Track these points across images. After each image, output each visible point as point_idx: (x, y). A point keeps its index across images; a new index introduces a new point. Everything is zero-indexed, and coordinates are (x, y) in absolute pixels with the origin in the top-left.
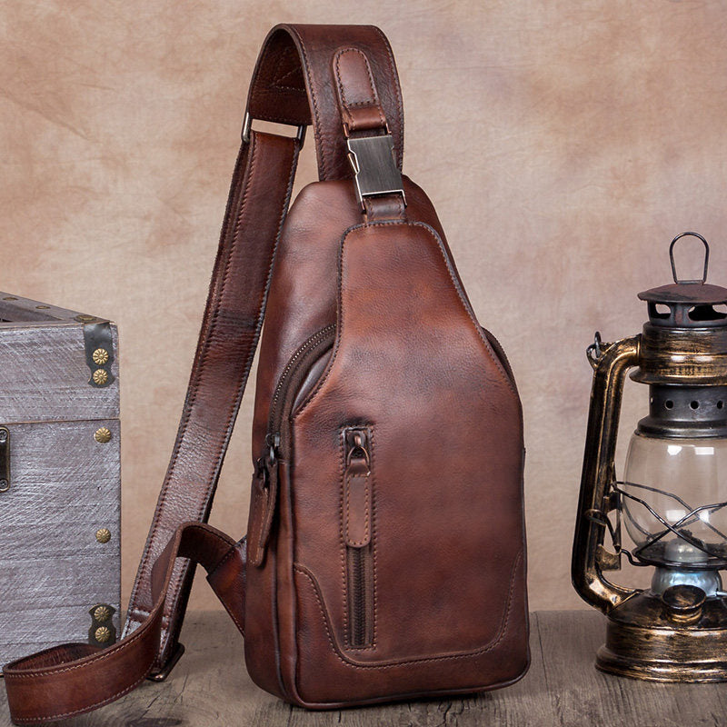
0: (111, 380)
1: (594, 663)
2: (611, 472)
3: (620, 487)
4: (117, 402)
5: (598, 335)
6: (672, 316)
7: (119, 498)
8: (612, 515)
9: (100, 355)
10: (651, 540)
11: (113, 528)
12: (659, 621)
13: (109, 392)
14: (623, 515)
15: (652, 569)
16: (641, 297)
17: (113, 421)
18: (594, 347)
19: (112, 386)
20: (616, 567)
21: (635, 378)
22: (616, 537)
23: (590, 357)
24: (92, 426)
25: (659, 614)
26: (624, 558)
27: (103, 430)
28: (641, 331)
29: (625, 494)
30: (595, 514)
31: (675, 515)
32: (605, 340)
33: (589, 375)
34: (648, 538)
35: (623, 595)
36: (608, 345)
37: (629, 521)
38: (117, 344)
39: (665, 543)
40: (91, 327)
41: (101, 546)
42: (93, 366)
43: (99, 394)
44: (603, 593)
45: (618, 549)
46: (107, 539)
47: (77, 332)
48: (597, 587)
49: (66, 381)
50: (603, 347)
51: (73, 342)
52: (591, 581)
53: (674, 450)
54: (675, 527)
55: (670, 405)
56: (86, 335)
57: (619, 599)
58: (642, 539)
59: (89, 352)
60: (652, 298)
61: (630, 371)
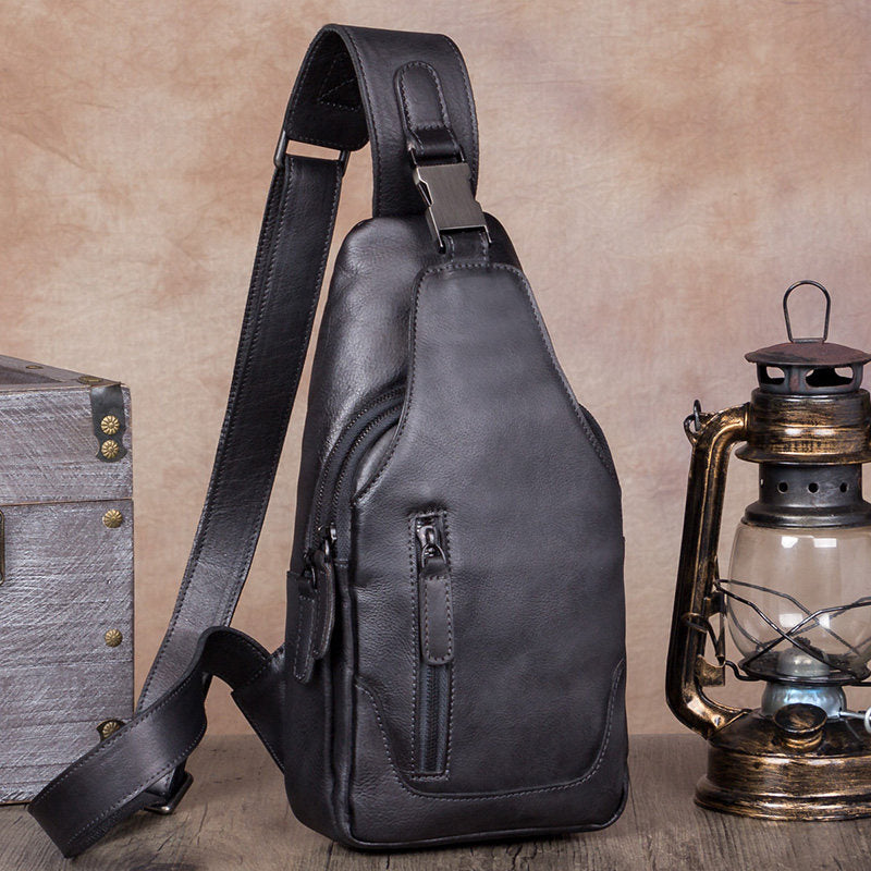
0: (122, 453)
1: (693, 797)
2: (713, 567)
3: (724, 586)
4: (129, 478)
5: (697, 404)
6: (786, 382)
7: (132, 593)
8: (714, 620)
9: (109, 423)
10: (761, 650)
11: (125, 628)
12: (771, 746)
13: (120, 467)
14: (727, 620)
15: (762, 685)
16: (749, 358)
17: (125, 501)
18: (692, 418)
19: (124, 460)
20: (719, 682)
21: (742, 455)
22: (719, 646)
23: (688, 431)
24: (100, 508)
25: (770, 739)
26: (729, 671)
27: (113, 513)
28: (749, 399)
29: (730, 594)
30: (694, 619)
31: (790, 620)
32: (705, 410)
33: (686, 451)
34: (758, 648)
35: (728, 715)
36: (710, 416)
37: (734, 627)
38: (129, 410)
39: (778, 653)
40: (99, 390)
41: (111, 650)
42: (102, 437)
43: (107, 470)
44: (704, 713)
45: (721, 660)
46: (118, 642)
47: (83, 396)
48: (696, 706)
49: (70, 454)
50: (703, 419)
51: (77, 408)
52: (689, 699)
53: (788, 541)
54: (790, 633)
55: (784, 487)
56: (94, 400)
57: (723, 720)
58: (750, 648)
59: (97, 420)
60: (763, 360)
61: (736, 447)
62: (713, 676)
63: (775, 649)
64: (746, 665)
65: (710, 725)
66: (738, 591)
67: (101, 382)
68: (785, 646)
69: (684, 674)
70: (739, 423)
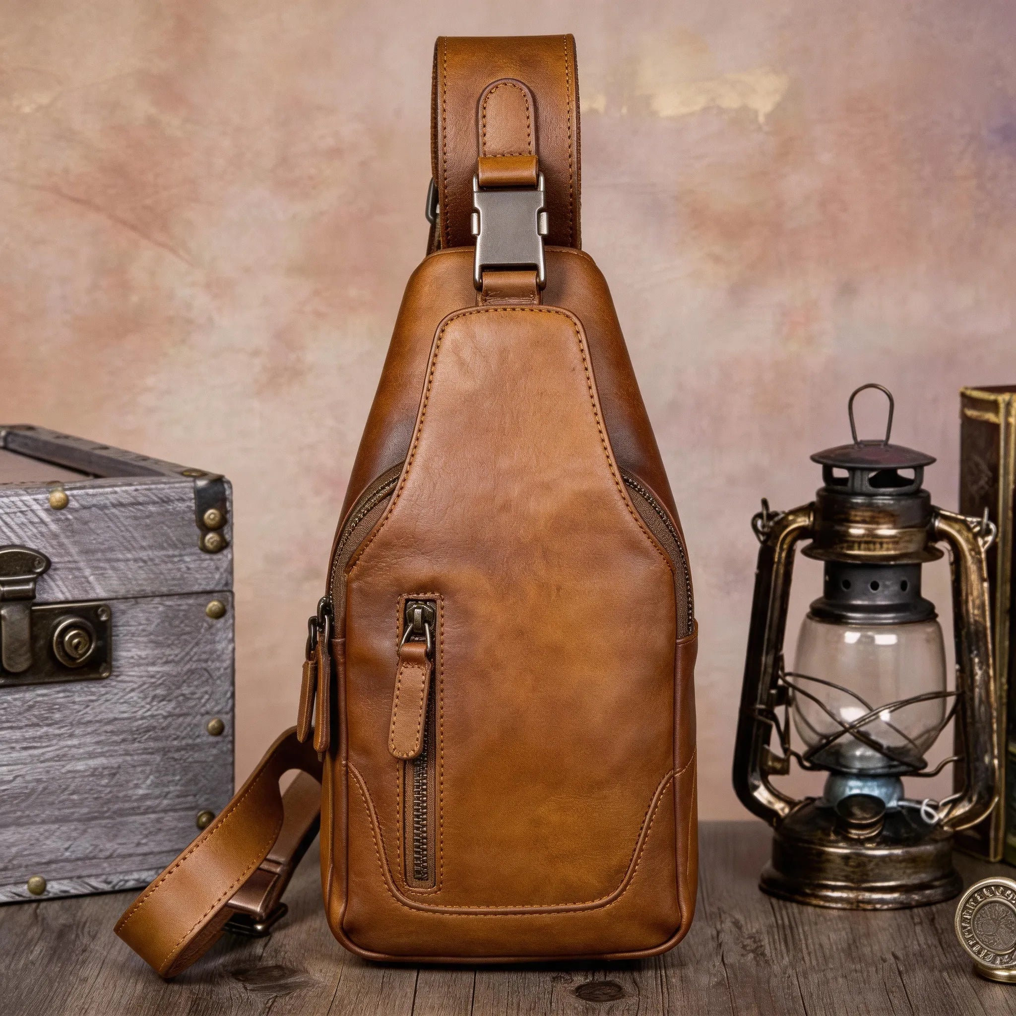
62: (778, 766)
63: (839, 740)
64: (808, 756)
65: (774, 813)
66: (802, 684)
67: (203, 474)
68: (847, 738)
69: (751, 764)
70: (803, 521)
